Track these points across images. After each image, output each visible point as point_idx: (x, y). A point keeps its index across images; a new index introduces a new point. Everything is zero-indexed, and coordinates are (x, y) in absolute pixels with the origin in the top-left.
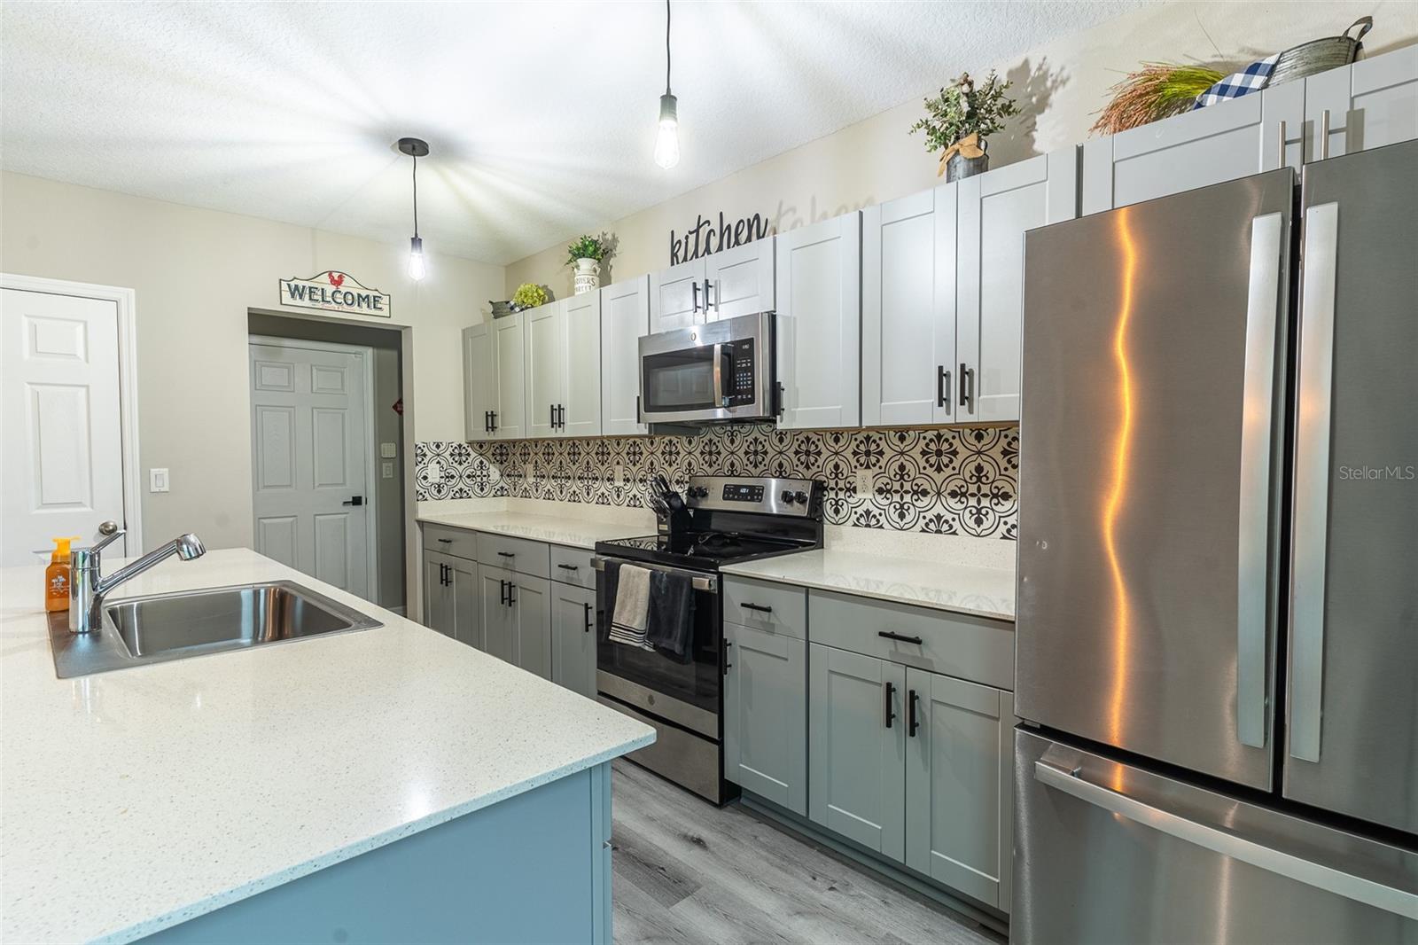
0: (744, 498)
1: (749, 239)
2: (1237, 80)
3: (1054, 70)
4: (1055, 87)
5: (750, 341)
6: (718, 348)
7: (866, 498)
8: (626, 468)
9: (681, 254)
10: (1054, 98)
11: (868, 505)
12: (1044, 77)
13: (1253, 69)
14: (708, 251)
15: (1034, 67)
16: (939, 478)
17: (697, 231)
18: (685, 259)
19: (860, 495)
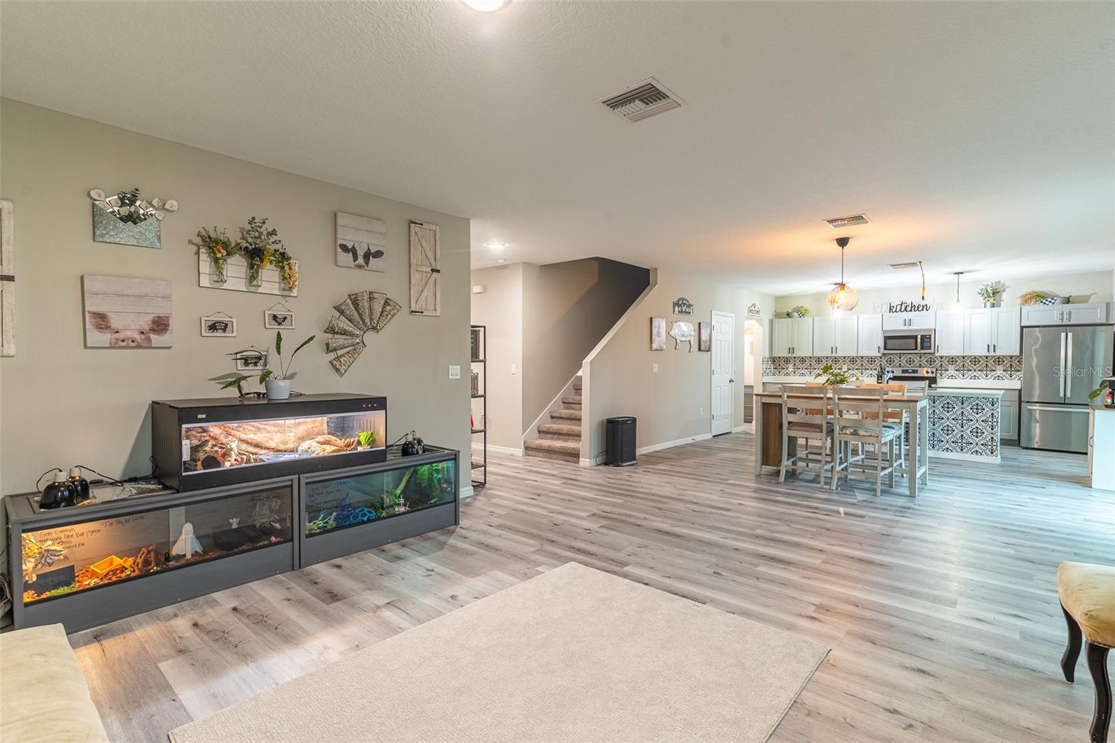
0: (910, 373)
1: (923, 310)
2: (1050, 300)
3: (1007, 284)
4: (1007, 287)
5: (930, 336)
6: (919, 336)
7: (952, 371)
8: (848, 365)
9: (894, 310)
10: (1007, 290)
11: (952, 374)
12: (1004, 285)
13: (1053, 299)
14: (906, 310)
15: (1002, 282)
16: (975, 367)
17: (901, 305)
18: (896, 311)
19: (950, 371)
